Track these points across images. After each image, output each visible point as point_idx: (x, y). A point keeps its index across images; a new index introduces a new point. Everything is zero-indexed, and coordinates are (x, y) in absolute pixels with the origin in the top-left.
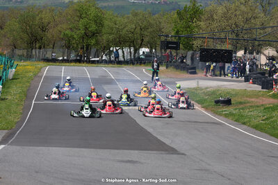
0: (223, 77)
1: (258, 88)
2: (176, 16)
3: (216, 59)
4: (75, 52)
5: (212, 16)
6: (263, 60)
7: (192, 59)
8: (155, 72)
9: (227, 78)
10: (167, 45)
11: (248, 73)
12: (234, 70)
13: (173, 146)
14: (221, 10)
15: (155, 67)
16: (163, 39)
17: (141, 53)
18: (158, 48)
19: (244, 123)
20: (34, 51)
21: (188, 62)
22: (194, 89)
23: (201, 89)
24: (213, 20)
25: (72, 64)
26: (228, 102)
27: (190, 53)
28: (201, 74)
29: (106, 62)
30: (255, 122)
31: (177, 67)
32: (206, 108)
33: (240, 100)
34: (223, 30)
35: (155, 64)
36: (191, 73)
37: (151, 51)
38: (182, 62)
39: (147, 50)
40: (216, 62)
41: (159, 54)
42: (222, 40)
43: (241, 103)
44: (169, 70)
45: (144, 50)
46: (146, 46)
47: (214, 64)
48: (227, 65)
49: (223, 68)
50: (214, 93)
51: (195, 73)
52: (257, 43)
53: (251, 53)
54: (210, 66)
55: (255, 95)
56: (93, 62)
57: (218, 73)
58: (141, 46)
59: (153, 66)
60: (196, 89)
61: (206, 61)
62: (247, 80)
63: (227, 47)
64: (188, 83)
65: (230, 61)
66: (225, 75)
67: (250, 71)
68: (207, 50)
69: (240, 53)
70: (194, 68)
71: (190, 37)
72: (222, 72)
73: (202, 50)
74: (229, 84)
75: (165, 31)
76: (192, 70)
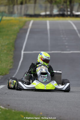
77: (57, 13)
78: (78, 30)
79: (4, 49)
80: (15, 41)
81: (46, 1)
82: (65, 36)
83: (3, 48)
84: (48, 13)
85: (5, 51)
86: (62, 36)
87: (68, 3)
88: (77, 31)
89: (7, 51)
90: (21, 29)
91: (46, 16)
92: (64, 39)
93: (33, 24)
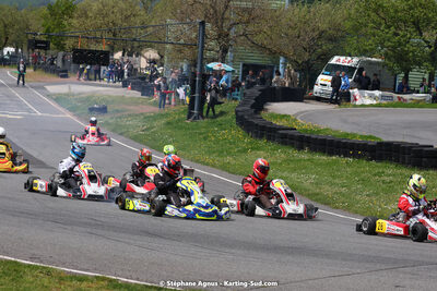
0: (98, 82)
1: (137, 94)
2: (45, 11)
3: (91, 61)
5: (86, 13)
6: (143, 63)
7: (63, 61)
8: (21, 75)
9: (102, 82)
10: (35, 44)
11: (126, 77)
12: (110, 74)
13: (40, 158)
14: (95, 6)
15: (21, 69)
16: (30, 37)
17: (5, 53)
18: (25, 48)
19: (121, 134)
21: (59, 63)
22: (65, 94)
23: (73, 95)
24: (87, 17)
26: (103, 110)
27: (61, 54)
28: (73, 78)
30: (134, 132)
31: (46, 70)
32: (79, 116)
33: (116, 108)
34: (98, 29)
35: (21, 65)
36: (62, 77)
37: (17, 50)
38: (52, 64)
39: (12, 50)
40: (91, 64)
41: (25, 54)
42: (97, 40)
43: (118, 111)
44: (37, 72)
45: (9, 50)
46: (11, 45)
47: (88, 67)
48: (103, 68)
49: (98, 71)
50: (88, 99)
51: (66, 76)
52: (136, 44)
53: (130, 55)
54: (83, 69)
55: (134, 102)
57: (93, 77)
58: (5, 45)
59: (19, 68)
60: (68, 95)
61: (79, 63)
62: (125, 85)
63: (103, 47)
64: (58, 87)
65: (106, 63)
66: (100, 79)
67: (128, 75)
68: (81, 51)
69: (118, 55)
70: (66, 71)
71: (62, 36)
72: (97, 75)
73: (75, 51)
74: (105, 90)
75: (33, 28)
76: (64, 74)
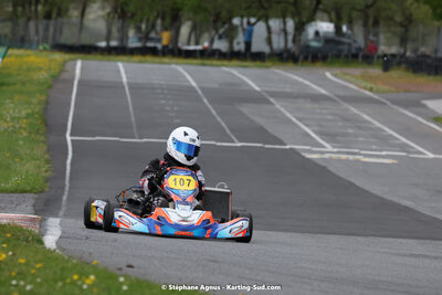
4: (138, 29)
20: (32, 25)
25: (136, 58)
29: (221, 55)
56: (189, 54)
77: (139, 45)
78: (202, 89)
79: (20, 128)
80: (45, 109)
81: (109, 14)
82: (171, 102)
83: (17, 126)
84: (114, 43)
85: (25, 134)
86: (163, 102)
87: (168, 21)
88: (200, 92)
89: (30, 133)
90: (55, 78)
91: (109, 51)
92: (168, 108)
93: (82, 69)
